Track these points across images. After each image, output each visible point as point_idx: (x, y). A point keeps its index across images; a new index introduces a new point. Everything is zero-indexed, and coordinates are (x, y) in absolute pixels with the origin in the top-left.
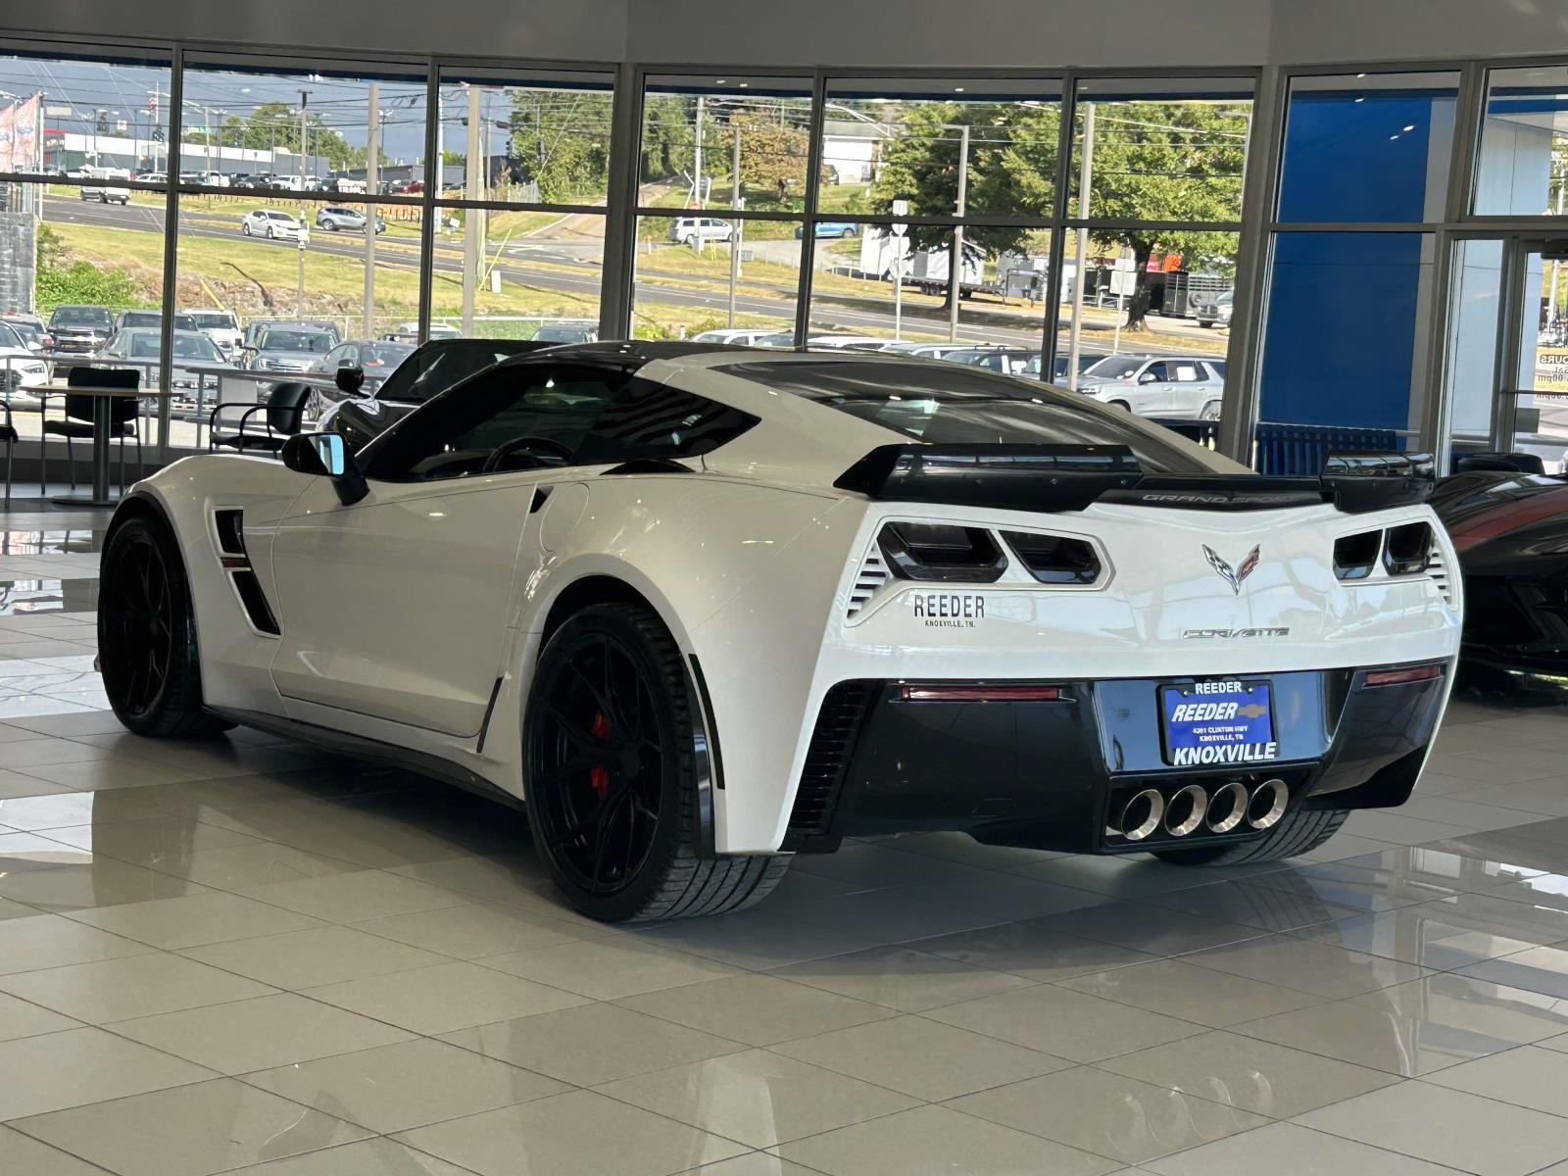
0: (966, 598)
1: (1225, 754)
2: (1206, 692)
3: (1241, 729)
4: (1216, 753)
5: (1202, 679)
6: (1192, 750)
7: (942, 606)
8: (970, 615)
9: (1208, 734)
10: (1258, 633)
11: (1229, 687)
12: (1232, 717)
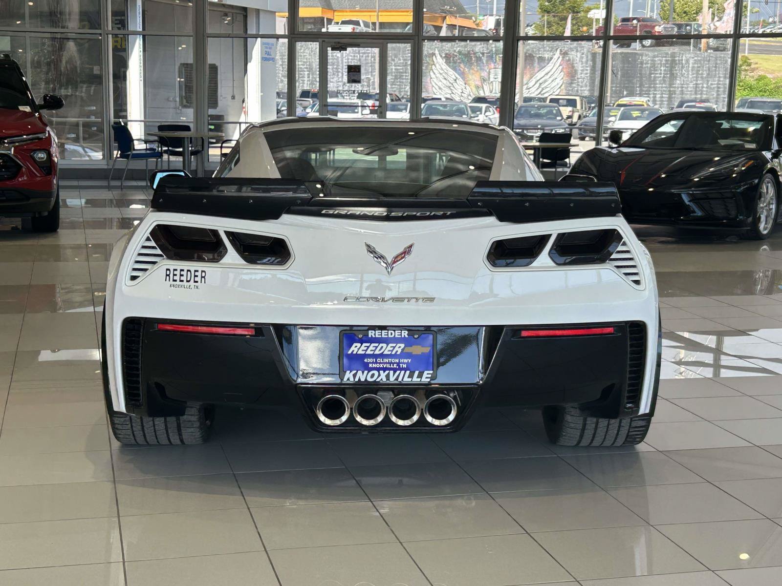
0: (196, 271)
1: (388, 377)
2: (377, 336)
3: (406, 361)
4: (379, 375)
5: (373, 328)
6: (360, 373)
7: (181, 275)
8: (197, 282)
9: (376, 363)
10: (406, 300)
11: (397, 334)
12: (398, 353)
